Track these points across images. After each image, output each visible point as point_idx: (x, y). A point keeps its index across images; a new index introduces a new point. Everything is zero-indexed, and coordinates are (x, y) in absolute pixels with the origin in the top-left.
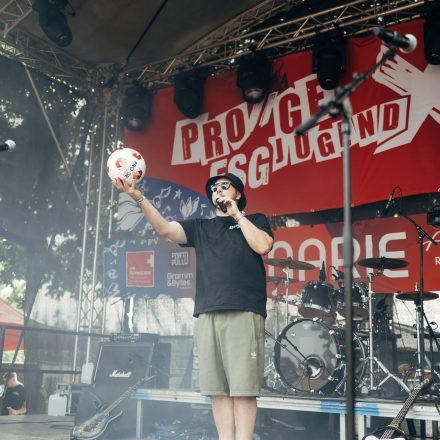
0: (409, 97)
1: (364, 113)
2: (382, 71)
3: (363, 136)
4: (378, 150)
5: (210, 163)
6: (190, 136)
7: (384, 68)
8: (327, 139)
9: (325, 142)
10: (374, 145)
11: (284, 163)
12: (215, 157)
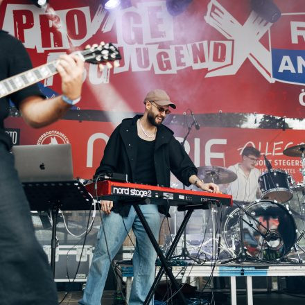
0: (233, 41)
1: (197, 44)
2: (212, 17)
3: (196, 61)
4: (209, 75)
5: (47, 52)
6: (24, 22)
7: (213, 14)
8: (165, 57)
9: (164, 59)
10: (206, 71)
11: (125, 69)
12: (53, 48)
